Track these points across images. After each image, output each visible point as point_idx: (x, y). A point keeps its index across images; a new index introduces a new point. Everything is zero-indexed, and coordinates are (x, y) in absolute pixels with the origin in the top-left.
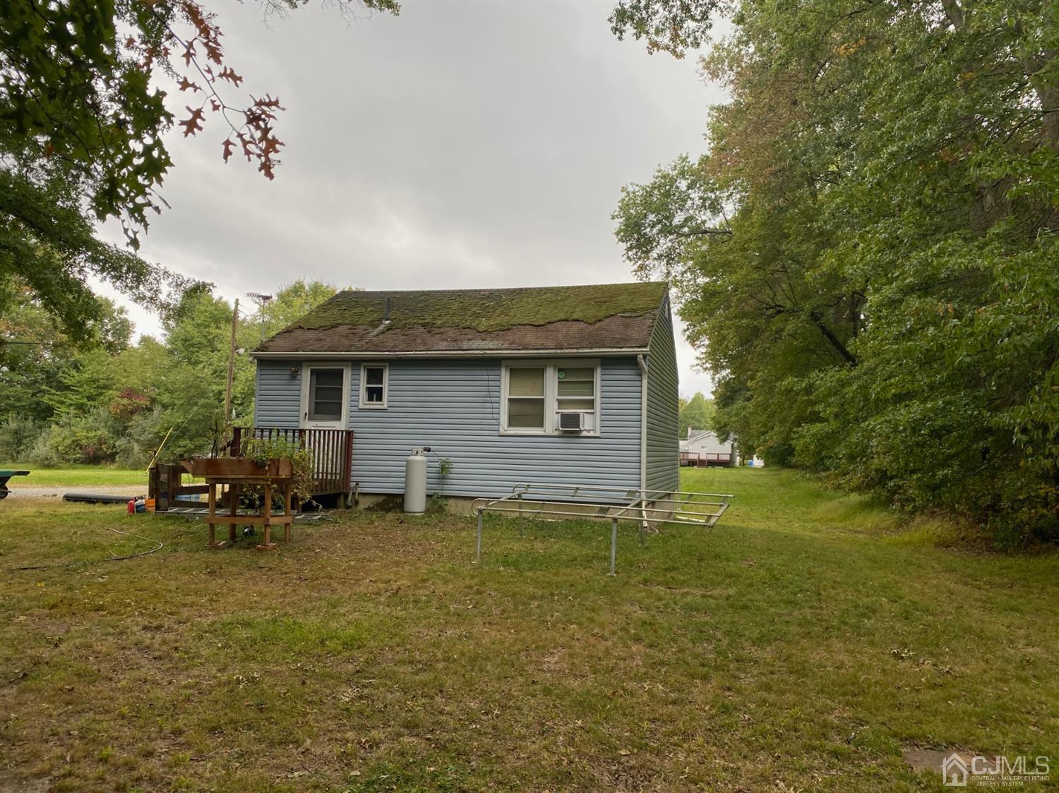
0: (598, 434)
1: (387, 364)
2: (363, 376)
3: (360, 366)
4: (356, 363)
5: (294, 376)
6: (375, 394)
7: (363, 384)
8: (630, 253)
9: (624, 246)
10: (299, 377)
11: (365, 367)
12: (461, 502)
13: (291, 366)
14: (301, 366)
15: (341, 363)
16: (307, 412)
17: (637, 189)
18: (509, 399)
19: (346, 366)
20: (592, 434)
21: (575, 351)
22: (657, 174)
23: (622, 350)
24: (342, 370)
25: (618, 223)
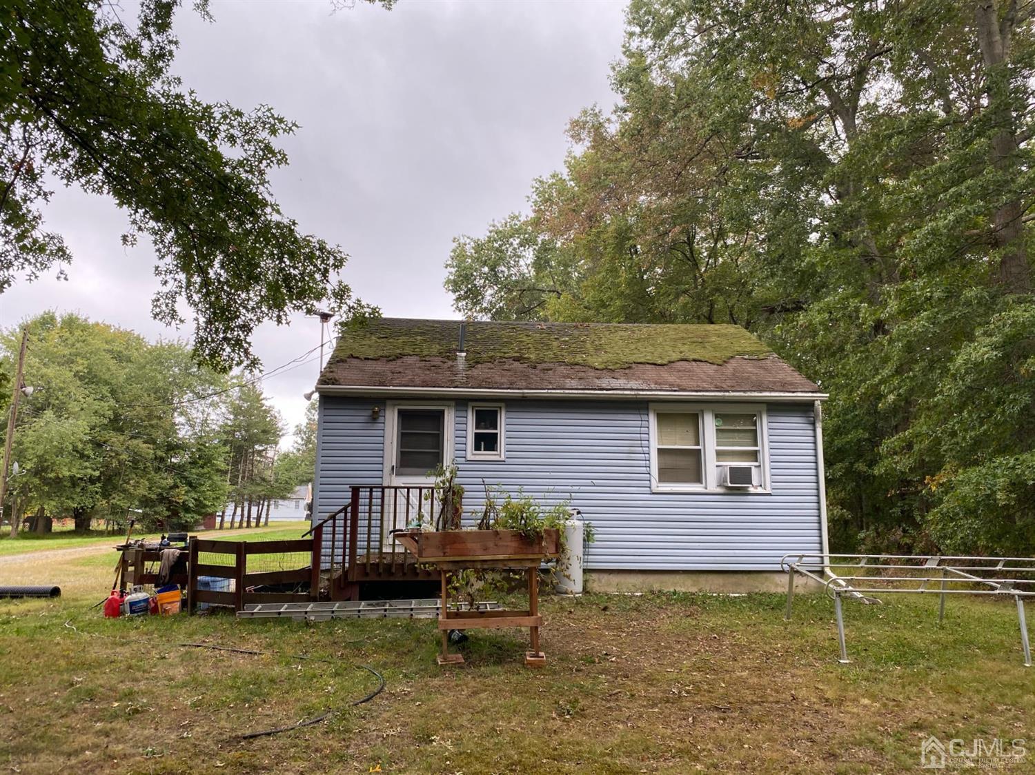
0: (768, 491)
1: (503, 405)
2: (471, 419)
3: (467, 406)
4: (461, 403)
5: (374, 418)
6: (487, 442)
7: (471, 430)
8: (460, 304)
9: (454, 296)
10: (381, 419)
11: (473, 407)
12: (605, 577)
13: (372, 404)
14: (385, 405)
15: (442, 402)
16: (394, 464)
17: (468, 241)
18: (659, 449)
19: (449, 406)
20: (760, 490)
21: (742, 394)
22: (491, 228)
23: (795, 394)
24: (442, 412)
25: (450, 273)
